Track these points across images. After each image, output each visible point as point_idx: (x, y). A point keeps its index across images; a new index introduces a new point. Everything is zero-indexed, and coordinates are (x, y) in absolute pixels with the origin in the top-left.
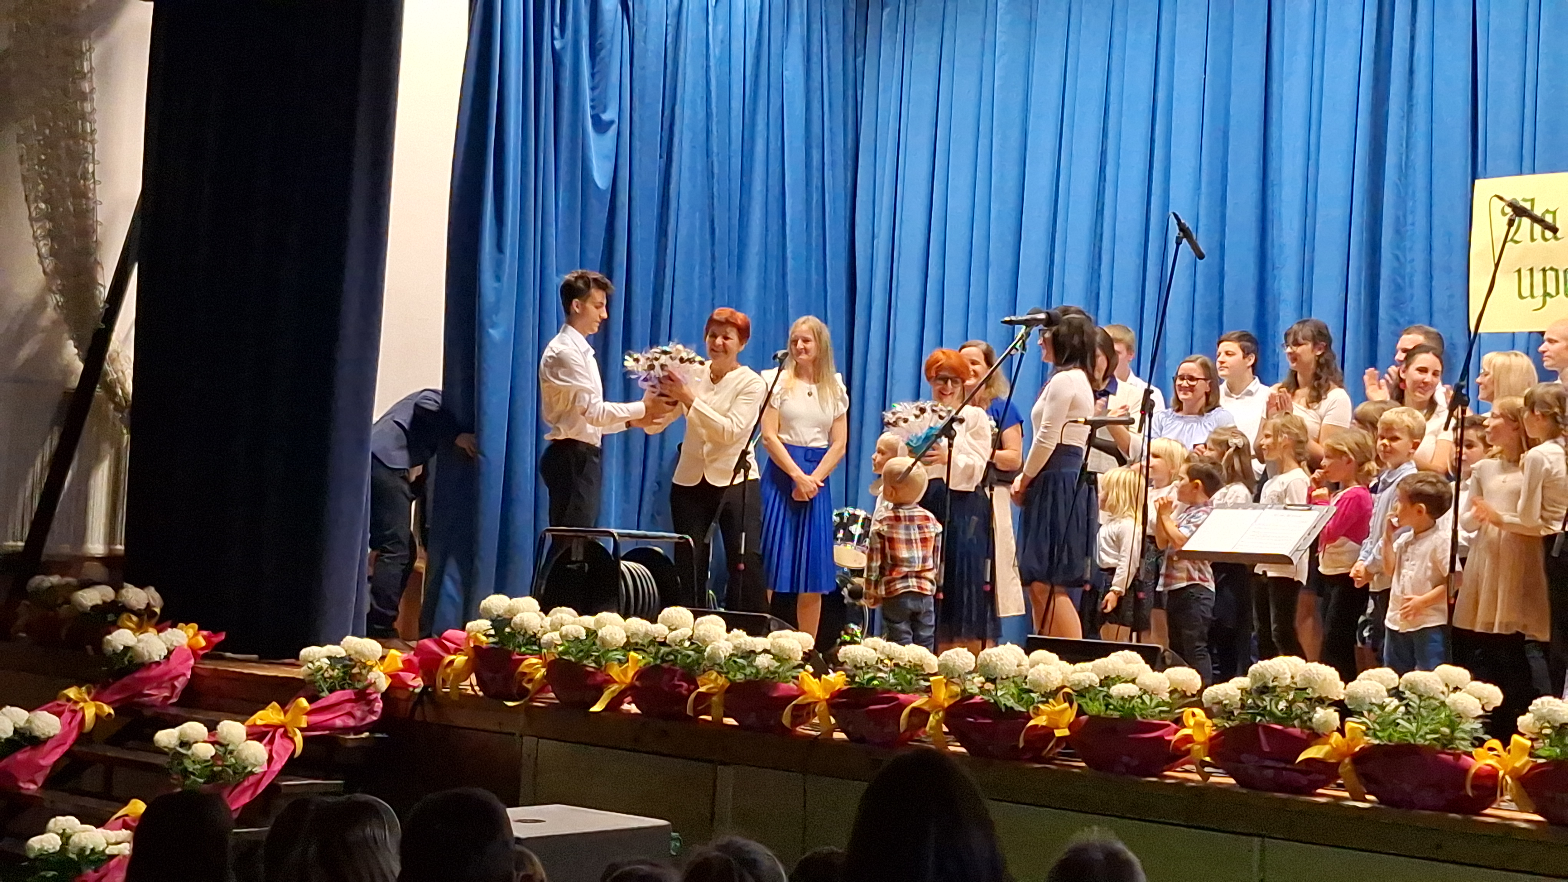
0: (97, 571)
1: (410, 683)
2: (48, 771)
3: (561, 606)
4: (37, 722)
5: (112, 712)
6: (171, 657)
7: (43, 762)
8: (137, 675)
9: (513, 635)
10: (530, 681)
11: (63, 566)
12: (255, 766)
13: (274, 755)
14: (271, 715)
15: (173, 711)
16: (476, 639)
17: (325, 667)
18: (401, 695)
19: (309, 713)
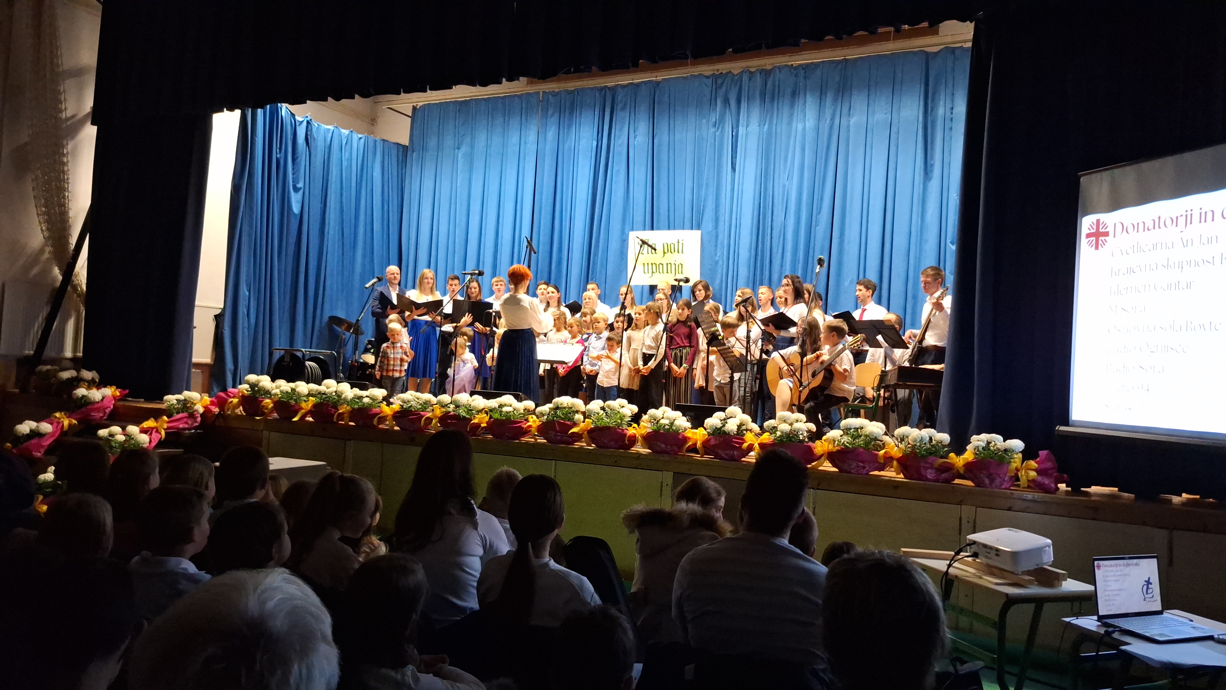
0: (69, 364)
1: (213, 410)
2: (46, 447)
3: (280, 379)
4: (40, 427)
5: (76, 423)
6: (104, 400)
7: (44, 444)
8: (88, 407)
9: (259, 390)
10: (266, 409)
11: (52, 362)
12: (144, 444)
13: (152, 440)
14: (150, 423)
15: (106, 422)
16: (242, 392)
17: (175, 403)
18: (210, 415)
19: (168, 422)
